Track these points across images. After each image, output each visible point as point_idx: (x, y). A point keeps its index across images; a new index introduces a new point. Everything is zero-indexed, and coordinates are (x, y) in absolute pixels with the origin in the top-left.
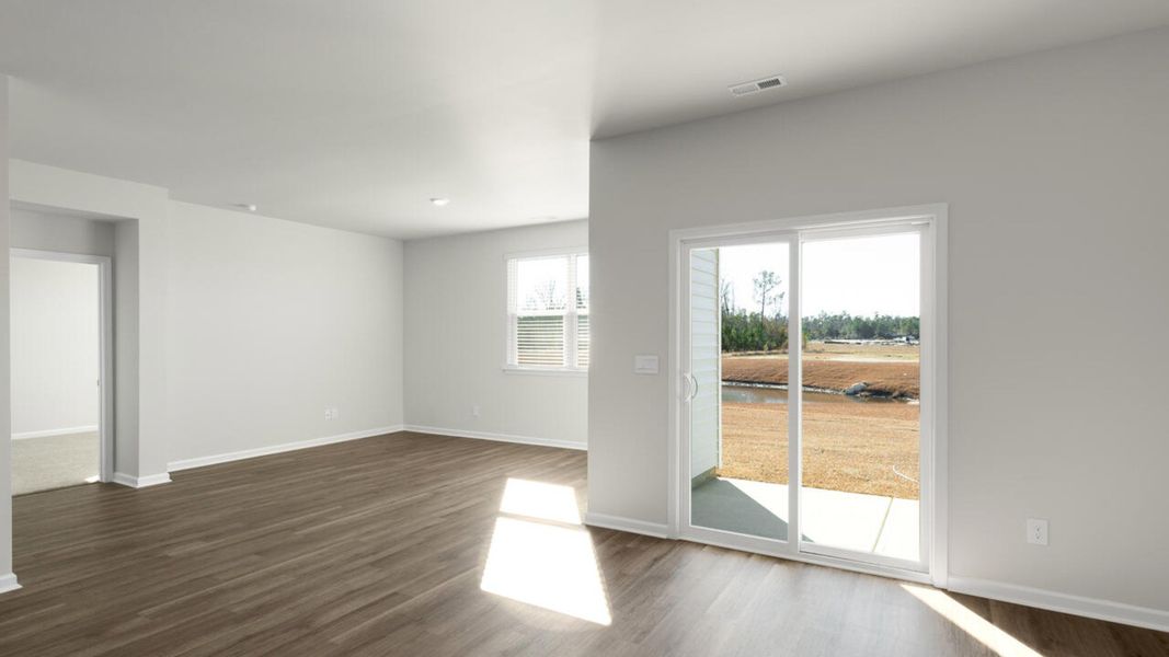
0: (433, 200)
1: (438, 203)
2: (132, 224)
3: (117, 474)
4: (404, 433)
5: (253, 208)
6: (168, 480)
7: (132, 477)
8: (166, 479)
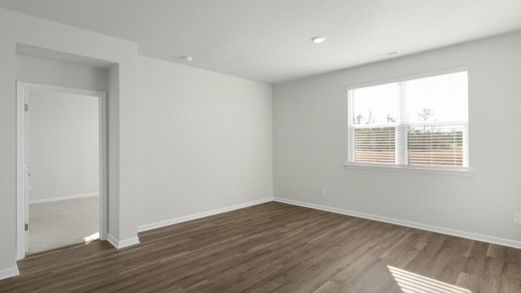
0: (313, 39)
1: (317, 41)
2: (115, 66)
3: (109, 235)
4: (273, 203)
5: (190, 59)
6: (138, 242)
7: (116, 240)
8: (136, 241)
